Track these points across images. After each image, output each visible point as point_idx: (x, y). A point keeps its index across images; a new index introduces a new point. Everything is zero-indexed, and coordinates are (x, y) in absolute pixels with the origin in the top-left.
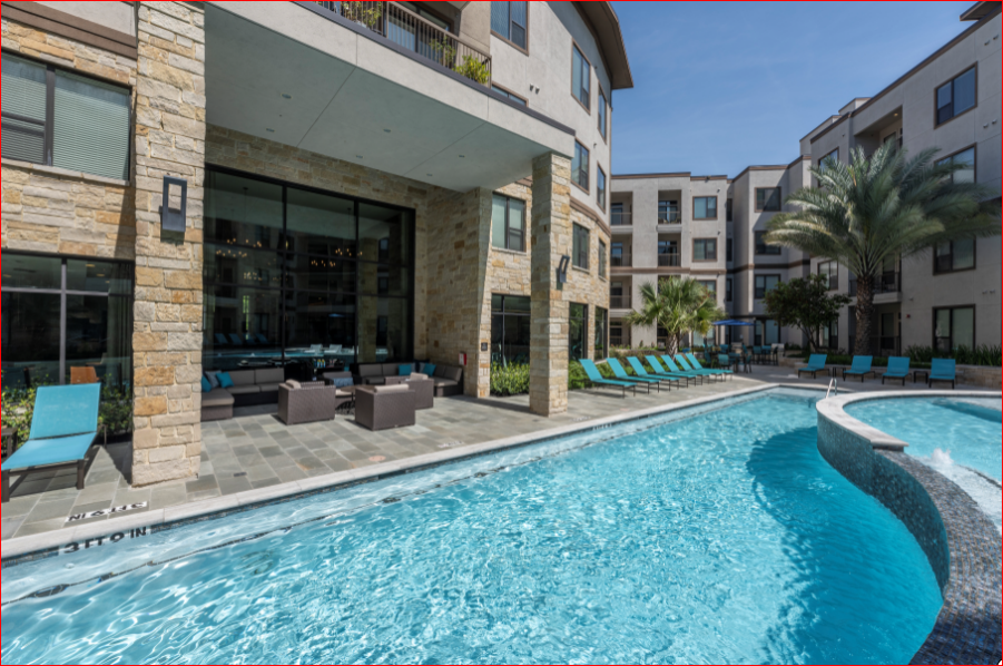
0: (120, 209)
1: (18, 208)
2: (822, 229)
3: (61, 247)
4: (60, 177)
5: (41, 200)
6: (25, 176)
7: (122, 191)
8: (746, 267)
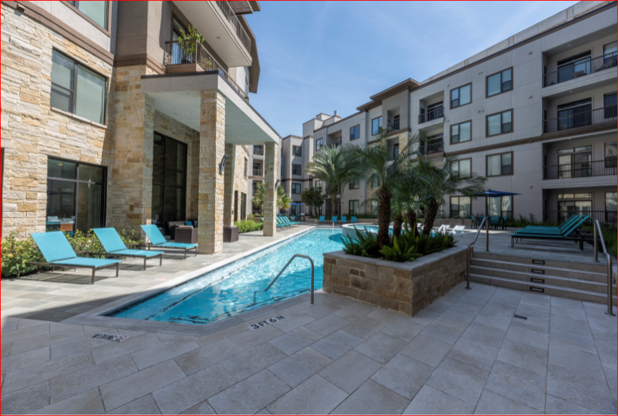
0: (103, 140)
1: (65, 136)
2: (325, 171)
3: (81, 158)
4: (81, 121)
5: (74, 133)
6: (67, 119)
7: (104, 131)
8: (289, 179)
